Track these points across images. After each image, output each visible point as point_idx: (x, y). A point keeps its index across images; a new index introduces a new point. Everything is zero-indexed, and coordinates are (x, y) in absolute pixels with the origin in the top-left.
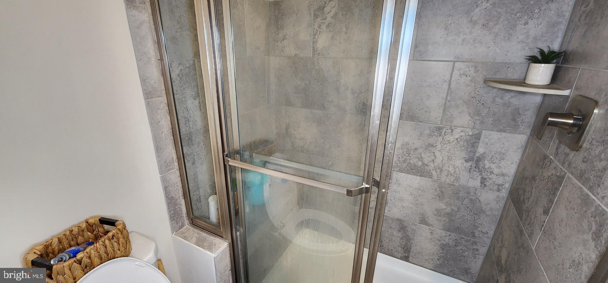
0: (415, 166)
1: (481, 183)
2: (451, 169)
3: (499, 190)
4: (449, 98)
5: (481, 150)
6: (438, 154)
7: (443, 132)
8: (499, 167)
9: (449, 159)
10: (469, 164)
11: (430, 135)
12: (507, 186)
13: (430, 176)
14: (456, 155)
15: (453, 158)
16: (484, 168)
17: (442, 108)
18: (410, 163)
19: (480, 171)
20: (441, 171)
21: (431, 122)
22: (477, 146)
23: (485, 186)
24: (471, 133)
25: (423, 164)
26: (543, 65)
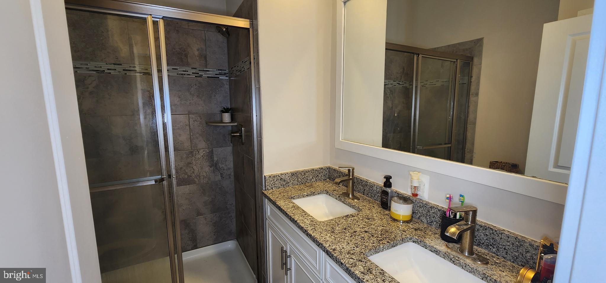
0: (184, 179)
1: (221, 177)
2: (204, 174)
3: (230, 178)
4: (191, 134)
5: (215, 159)
6: (195, 167)
7: (194, 154)
8: (226, 166)
9: (202, 168)
10: (212, 168)
11: (187, 157)
12: (232, 174)
13: (195, 183)
14: (204, 165)
16: (219, 168)
17: (189, 140)
18: (180, 178)
19: (219, 170)
20: (200, 177)
21: (186, 150)
22: (213, 157)
23: (223, 178)
24: (208, 151)
25: (188, 176)
26: (226, 114)
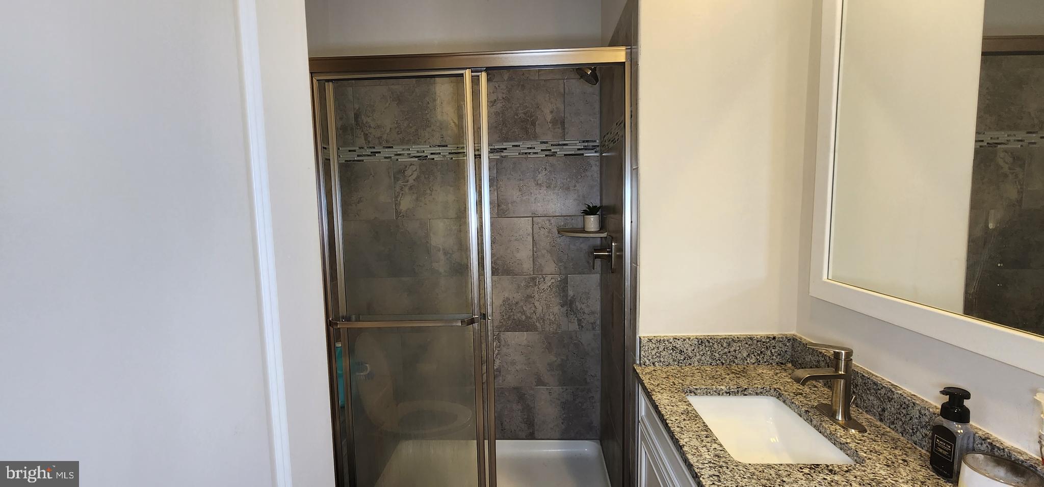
0: (519, 322)
1: (578, 325)
2: (552, 317)
3: (594, 329)
4: (535, 249)
5: (571, 293)
6: (537, 304)
7: (537, 282)
8: (588, 306)
9: (548, 307)
10: (565, 308)
11: (527, 286)
12: (598, 322)
13: (536, 329)
14: (552, 302)
15: (551, 305)
16: (577, 309)
17: (531, 259)
18: (514, 319)
19: (575, 313)
20: (544, 321)
21: (525, 274)
22: (567, 290)
23: (582, 327)
24: (559, 279)
25: (527, 317)
26: (592, 216)
